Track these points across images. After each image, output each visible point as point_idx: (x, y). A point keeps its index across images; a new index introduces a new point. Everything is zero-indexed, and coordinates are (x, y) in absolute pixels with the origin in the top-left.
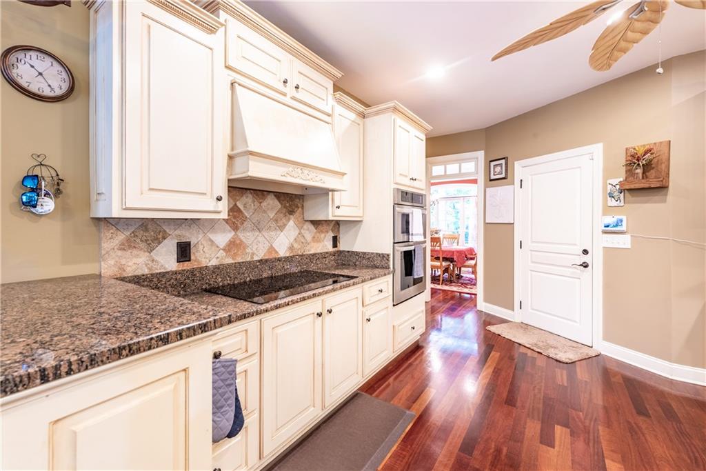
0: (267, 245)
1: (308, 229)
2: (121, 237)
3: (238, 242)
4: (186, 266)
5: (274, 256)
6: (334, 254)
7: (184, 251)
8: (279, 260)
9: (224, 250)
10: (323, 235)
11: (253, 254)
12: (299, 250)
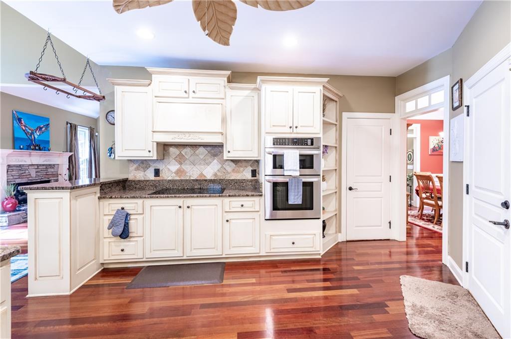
0: (199, 173)
1: (229, 165)
2: (135, 166)
3: (182, 170)
4: (158, 178)
5: (203, 178)
6: (251, 181)
7: (157, 172)
8: (206, 180)
9: (175, 173)
10: (242, 169)
11: (190, 176)
12: (221, 176)
